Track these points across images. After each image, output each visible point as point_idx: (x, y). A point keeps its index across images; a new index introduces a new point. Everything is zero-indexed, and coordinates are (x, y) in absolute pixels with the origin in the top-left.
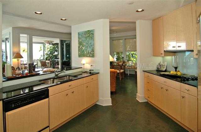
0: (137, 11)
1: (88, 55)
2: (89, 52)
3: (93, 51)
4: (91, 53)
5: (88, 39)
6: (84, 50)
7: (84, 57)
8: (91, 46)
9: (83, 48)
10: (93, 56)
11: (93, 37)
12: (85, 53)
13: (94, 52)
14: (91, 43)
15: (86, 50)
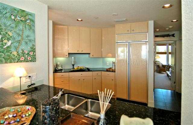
0: (78, 20)
1: (22, 59)
2: (23, 53)
3: (33, 50)
4: (28, 54)
5: (21, 27)
6: (8, 47)
7: (11, 62)
8: (30, 41)
9: (5, 41)
10: (34, 60)
11: (34, 26)
12: (15, 53)
13: (35, 52)
14: (28, 36)
15: (16, 48)
